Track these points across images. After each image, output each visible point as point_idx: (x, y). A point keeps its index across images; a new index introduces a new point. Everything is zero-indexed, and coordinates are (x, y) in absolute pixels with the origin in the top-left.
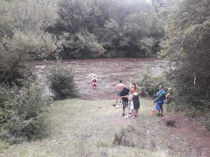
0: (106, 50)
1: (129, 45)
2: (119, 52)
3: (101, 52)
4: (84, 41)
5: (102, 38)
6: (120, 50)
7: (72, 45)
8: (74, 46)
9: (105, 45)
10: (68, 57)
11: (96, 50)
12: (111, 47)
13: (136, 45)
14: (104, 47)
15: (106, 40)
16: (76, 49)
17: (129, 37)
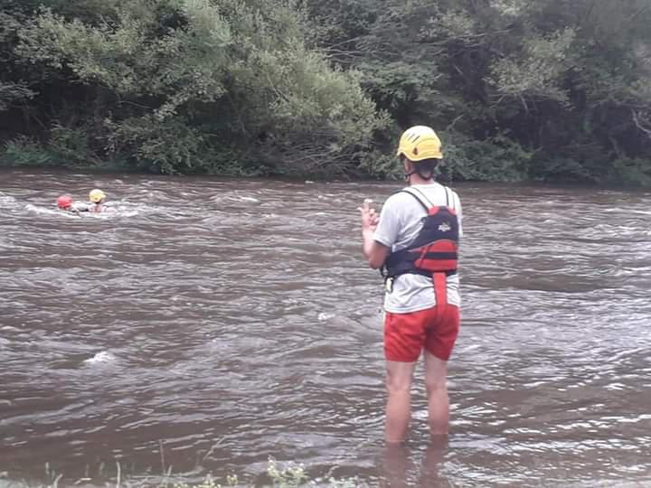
0: (386, 115)
1: (561, 96)
2: (487, 151)
3: (351, 127)
4: (222, 34)
5: (362, 32)
6: (493, 133)
7: (131, 64)
8: (140, 72)
9: (380, 81)
10: (100, 164)
11: (308, 107)
12: (430, 105)
13: (619, 96)
14: (374, 93)
15: (388, 54)
16: (159, 101)
17: (570, 33)
